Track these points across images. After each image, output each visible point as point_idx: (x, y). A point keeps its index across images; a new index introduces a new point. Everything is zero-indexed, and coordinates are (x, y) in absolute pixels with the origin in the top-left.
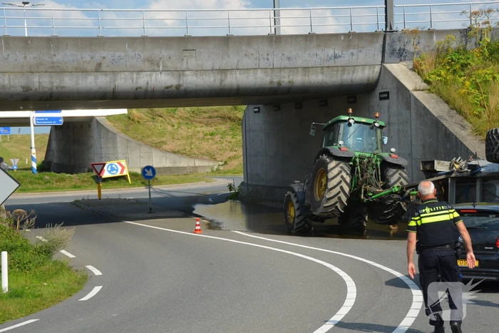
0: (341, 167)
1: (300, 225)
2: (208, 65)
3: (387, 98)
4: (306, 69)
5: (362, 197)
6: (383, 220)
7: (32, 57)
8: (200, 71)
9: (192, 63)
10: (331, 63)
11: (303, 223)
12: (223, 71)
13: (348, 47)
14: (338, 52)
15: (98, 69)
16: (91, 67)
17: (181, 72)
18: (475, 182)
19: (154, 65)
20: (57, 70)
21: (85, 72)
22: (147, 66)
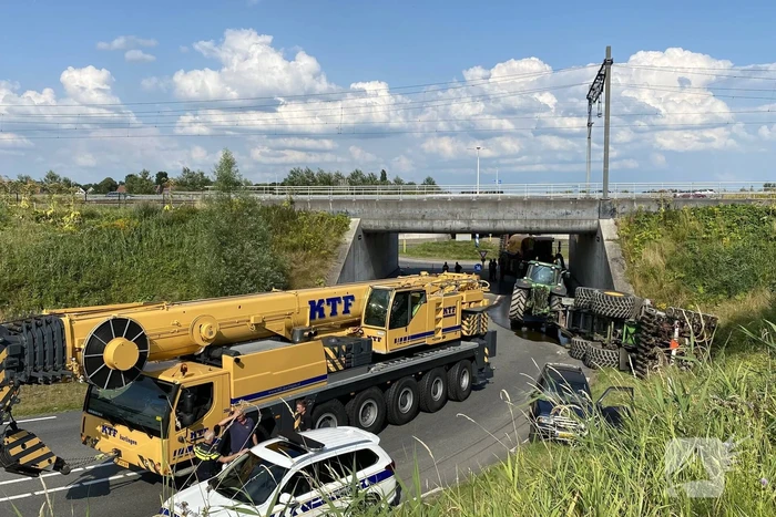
0: (521, 293)
2: (486, 217)
3: (599, 241)
4: (547, 221)
5: (533, 313)
7: (389, 212)
8: (481, 220)
9: (476, 216)
10: (564, 217)
12: (495, 221)
13: (575, 208)
14: (569, 211)
15: (423, 218)
16: (420, 217)
17: (469, 221)
19: (454, 216)
20: (403, 219)
21: (416, 219)
22: (450, 216)
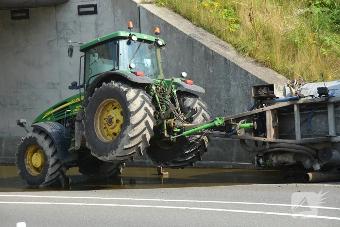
0: (142, 97)
1: (54, 177)
3: (95, 12)
5: (166, 134)
6: (180, 162)
11: (58, 173)
18: (326, 108)
